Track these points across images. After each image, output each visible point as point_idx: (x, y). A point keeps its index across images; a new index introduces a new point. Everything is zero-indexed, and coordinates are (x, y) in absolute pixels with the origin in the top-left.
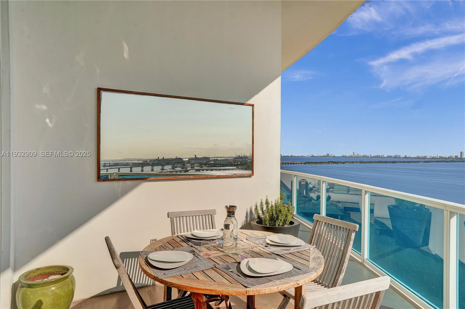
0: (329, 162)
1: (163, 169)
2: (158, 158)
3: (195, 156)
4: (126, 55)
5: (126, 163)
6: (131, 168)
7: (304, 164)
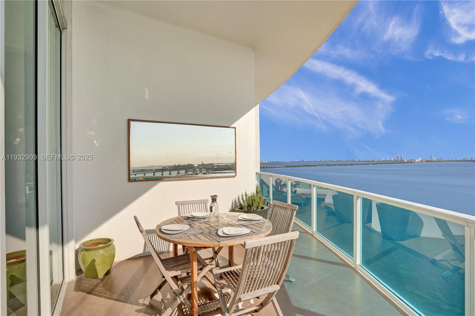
0: (304, 166)
1: (178, 173)
2: (175, 165)
3: (202, 163)
4: (147, 97)
5: (150, 169)
6: (154, 173)
7: (286, 167)
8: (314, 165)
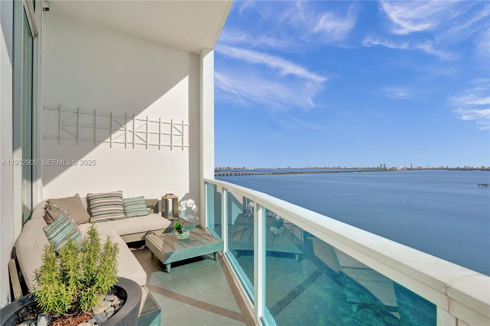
0: (291, 173)
7: (272, 174)
8: (301, 172)
